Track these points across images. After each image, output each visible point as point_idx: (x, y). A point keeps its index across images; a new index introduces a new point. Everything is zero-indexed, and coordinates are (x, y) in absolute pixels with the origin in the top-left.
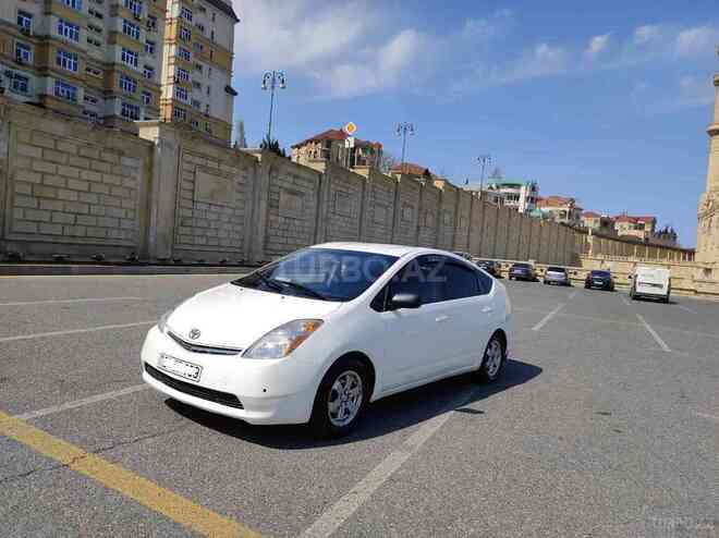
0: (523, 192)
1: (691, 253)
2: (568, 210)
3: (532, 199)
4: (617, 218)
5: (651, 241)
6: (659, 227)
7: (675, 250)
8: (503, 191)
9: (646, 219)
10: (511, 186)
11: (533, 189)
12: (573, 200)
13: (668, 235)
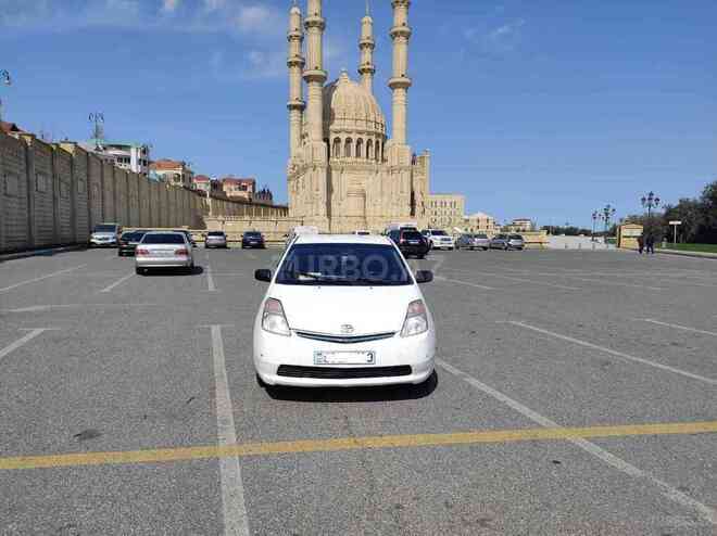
0: (134, 155)
1: (285, 209)
2: (180, 173)
3: (145, 162)
4: (224, 180)
5: (254, 200)
6: (259, 188)
7: (272, 207)
8: (112, 152)
9: (247, 181)
10: (119, 147)
11: (144, 152)
12: (183, 164)
13: (266, 194)
